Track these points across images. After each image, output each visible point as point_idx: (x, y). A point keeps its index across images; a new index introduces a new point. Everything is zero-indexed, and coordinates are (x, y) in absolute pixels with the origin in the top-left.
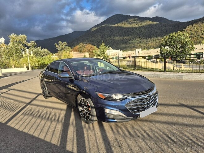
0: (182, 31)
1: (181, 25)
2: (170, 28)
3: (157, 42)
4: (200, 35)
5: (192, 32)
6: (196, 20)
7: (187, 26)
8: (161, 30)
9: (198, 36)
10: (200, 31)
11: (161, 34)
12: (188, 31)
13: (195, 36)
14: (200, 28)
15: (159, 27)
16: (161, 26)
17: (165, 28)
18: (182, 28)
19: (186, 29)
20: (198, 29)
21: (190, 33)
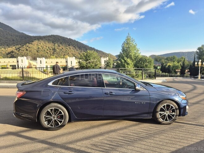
0: (30, 44)
1: (28, 37)
2: (17, 38)
3: (2, 51)
4: (46, 50)
5: (39, 47)
6: (41, 36)
7: (33, 40)
8: (7, 38)
9: (44, 50)
10: (45, 47)
11: (7, 43)
12: (36, 45)
13: (42, 51)
14: (45, 44)
15: (3, 34)
16: (6, 34)
17: (11, 36)
18: (29, 40)
19: (33, 43)
20: (44, 45)
21: (37, 47)
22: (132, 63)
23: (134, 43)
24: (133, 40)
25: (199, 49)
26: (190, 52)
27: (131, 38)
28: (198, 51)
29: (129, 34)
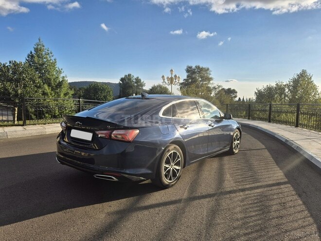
22: (52, 92)
23: (53, 58)
24: (49, 52)
25: (122, 80)
26: (105, 83)
27: (45, 48)
28: (121, 82)
29: (39, 40)
